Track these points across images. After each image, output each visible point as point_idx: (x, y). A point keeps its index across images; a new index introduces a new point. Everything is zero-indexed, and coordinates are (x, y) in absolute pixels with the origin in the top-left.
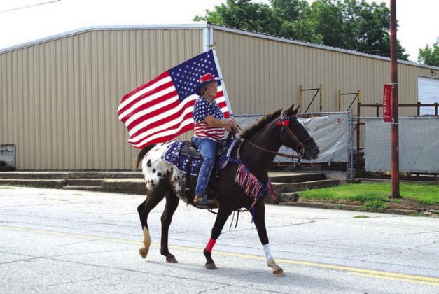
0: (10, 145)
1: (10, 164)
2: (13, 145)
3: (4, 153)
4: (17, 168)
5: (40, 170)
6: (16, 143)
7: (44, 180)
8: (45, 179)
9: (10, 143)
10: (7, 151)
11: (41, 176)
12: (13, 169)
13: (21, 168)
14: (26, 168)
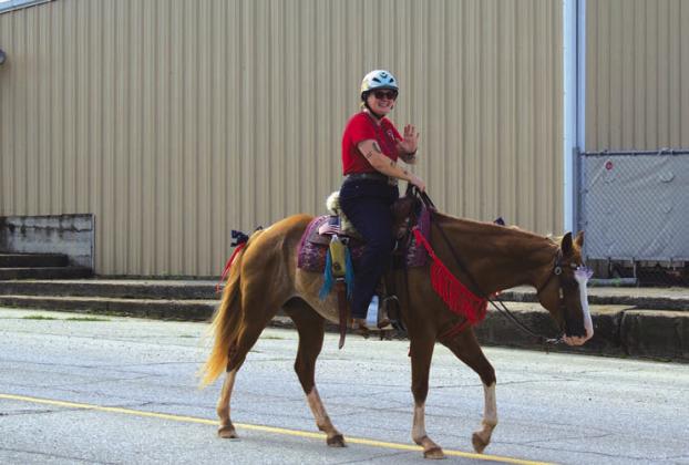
0: (81, 216)
1: (81, 261)
2: (88, 216)
3: (67, 234)
4: (98, 271)
5: (154, 278)
6: (95, 211)
7: (174, 301)
8: (177, 298)
9: (82, 211)
10: (73, 229)
11: (167, 292)
12: (88, 273)
13: (108, 272)
14: (120, 273)
